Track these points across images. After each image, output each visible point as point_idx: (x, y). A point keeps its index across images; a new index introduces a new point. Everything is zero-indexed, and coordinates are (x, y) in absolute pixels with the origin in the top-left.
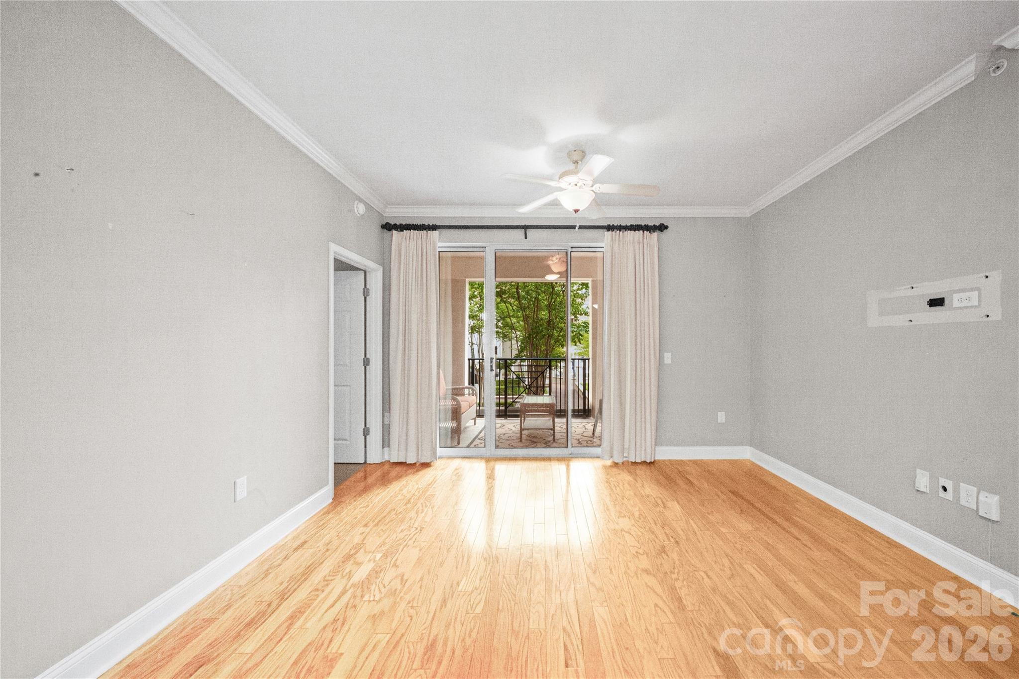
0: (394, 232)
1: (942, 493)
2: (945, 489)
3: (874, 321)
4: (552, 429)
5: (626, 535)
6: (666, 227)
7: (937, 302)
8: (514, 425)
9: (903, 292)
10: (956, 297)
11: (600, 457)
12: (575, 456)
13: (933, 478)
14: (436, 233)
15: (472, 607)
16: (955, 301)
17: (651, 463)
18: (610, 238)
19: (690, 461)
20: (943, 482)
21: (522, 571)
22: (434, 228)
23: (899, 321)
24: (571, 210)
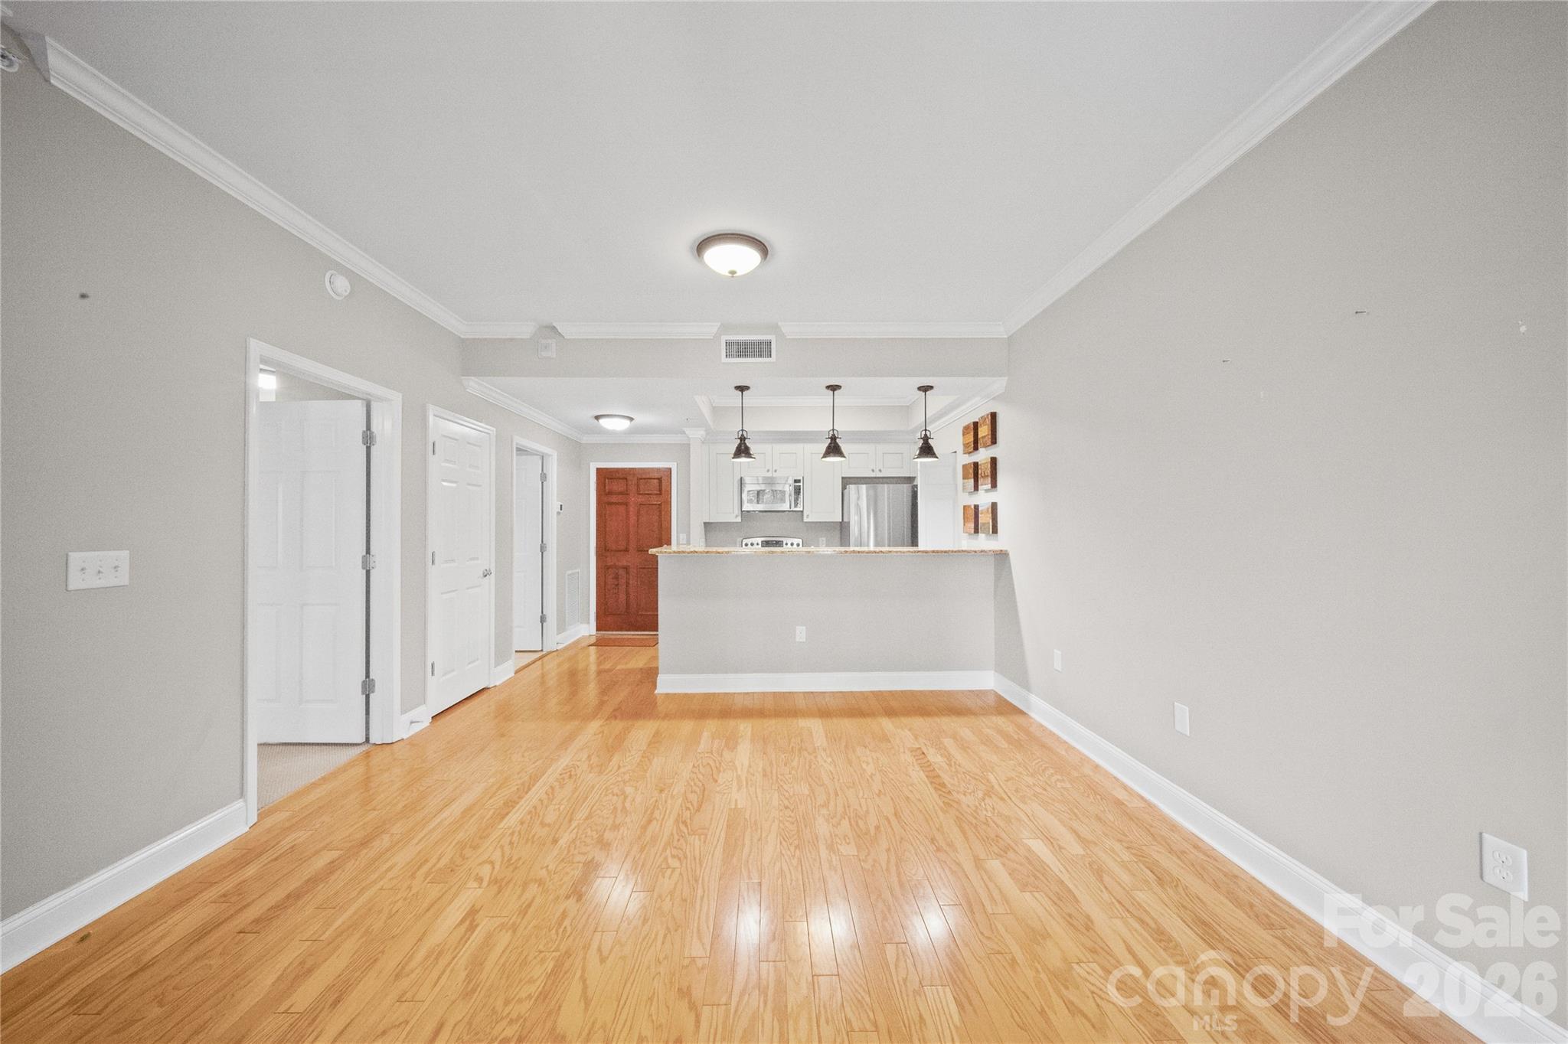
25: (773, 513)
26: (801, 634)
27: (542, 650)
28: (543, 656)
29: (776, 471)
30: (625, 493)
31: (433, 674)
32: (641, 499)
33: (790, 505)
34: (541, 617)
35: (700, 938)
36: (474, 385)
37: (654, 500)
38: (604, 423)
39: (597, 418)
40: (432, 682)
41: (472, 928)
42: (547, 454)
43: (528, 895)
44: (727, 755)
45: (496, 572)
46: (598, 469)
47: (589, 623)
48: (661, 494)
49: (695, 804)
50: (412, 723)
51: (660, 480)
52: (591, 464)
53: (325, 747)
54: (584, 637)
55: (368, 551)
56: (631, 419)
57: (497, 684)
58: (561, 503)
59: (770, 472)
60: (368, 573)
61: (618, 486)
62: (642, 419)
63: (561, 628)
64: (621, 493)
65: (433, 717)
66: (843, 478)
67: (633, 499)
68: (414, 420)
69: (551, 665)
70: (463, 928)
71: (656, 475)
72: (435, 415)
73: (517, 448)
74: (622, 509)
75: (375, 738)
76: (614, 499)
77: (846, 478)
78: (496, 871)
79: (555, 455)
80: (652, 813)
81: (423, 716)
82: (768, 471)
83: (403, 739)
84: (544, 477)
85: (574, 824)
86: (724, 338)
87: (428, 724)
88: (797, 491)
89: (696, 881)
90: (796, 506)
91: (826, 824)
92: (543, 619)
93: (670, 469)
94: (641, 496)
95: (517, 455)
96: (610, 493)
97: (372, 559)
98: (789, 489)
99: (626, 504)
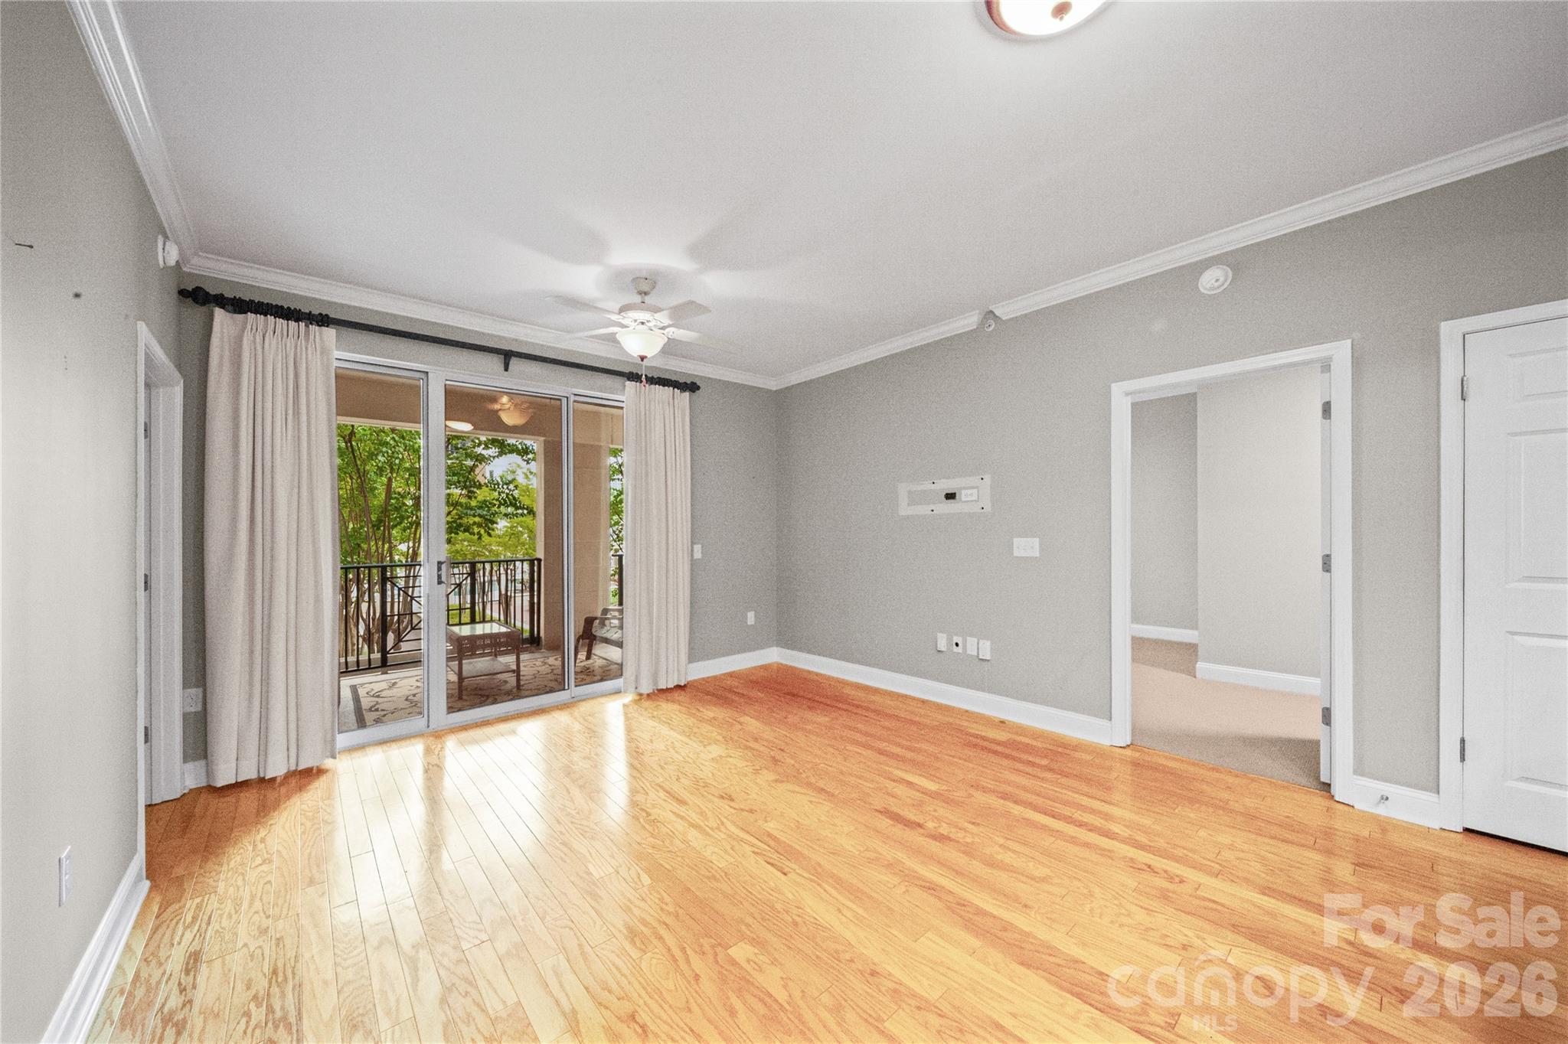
0: (219, 314)
1: (955, 649)
2: (957, 645)
3: (905, 510)
4: (513, 671)
5: (728, 759)
6: (698, 388)
7: (950, 496)
8: (417, 678)
9: (927, 486)
10: (964, 492)
11: (620, 692)
12: (579, 698)
13: (950, 639)
14: (330, 333)
15: (636, 883)
16: (964, 495)
17: (685, 686)
18: (633, 391)
19: (724, 674)
20: (956, 639)
21: (654, 830)
22: (324, 320)
23: (923, 510)
24: (635, 355)
31: (1463, 757)
50: (1386, 800)
55: (1331, 550)
65: (1467, 830)
97: (1333, 559)
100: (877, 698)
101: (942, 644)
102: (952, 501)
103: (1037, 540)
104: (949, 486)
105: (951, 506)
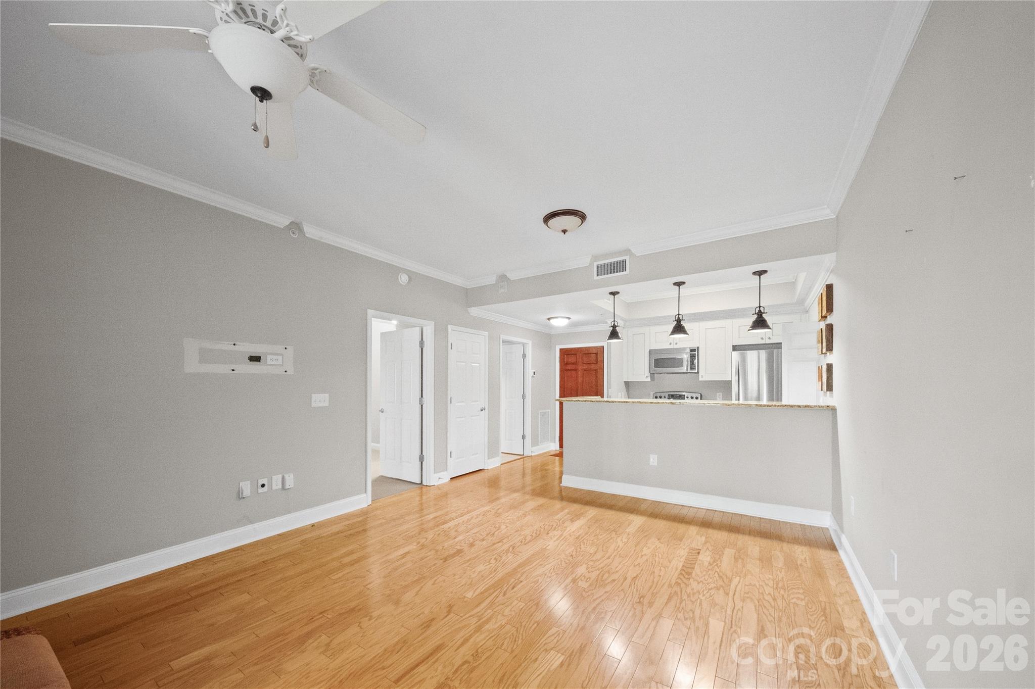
1: (261, 490)
2: (263, 485)
7: (255, 359)
10: (269, 357)
16: (269, 360)
20: (262, 481)
23: (223, 369)
25: (674, 375)
26: (653, 460)
27: (523, 455)
28: (523, 457)
29: (676, 344)
30: (575, 363)
31: (451, 457)
32: (585, 367)
33: (687, 369)
34: (523, 436)
35: (475, 591)
36: (474, 311)
37: (593, 367)
38: (553, 322)
39: (549, 319)
40: (450, 461)
41: (403, 558)
42: (525, 343)
43: (429, 554)
44: (567, 523)
45: (488, 408)
46: (560, 349)
47: (555, 442)
48: (597, 363)
49: (527, 541)
50: (439, 478)
51: (596, 354)
52: (557, 346)
53: (402, 482)
54: (552, 451)
55: (422, 396)
56: (569, 318)
57: (489, 468)
58: (534, 371)
59: (672, 345)
60: (422, 405)
61: (572, 359)
62: (576, 317)
63: (535, 443)
64: (573, 364)
65: (451, 479)
66: (733, 346)
67: (580, 367)
68: (441, 332)
69: (529, 464)
70: (401, 557)
71: (595, 351)
72: (452, 330)
73: (503, 341)
74: (574, 372)
75: (424, 483)
76: (569, 367)
77: (736, 346)
78: (426, 542)
79: (530, 343)
80: (503, 539)
81: (445, 477)
82: (670, 344)
83: (434, 485)
84: (524, 356)
85: (467, 534)
86: (596, 264)
87: (447, 481)
88: (693, 357)
89: (495, 571)
90: (692, 369)
91: (585, 569)
92: (523, 437)
93: (603, 347)
94: (584, 365)
95: (503, 345)
96: (567, 364)
97: (423, 400)
98: (686, 357)
99: (576, 370)
100: (191, 574)
101: (246, 488)
102: (258, 363)
103: (327, 395)
104: (255, 350)
105: (254, 367)
